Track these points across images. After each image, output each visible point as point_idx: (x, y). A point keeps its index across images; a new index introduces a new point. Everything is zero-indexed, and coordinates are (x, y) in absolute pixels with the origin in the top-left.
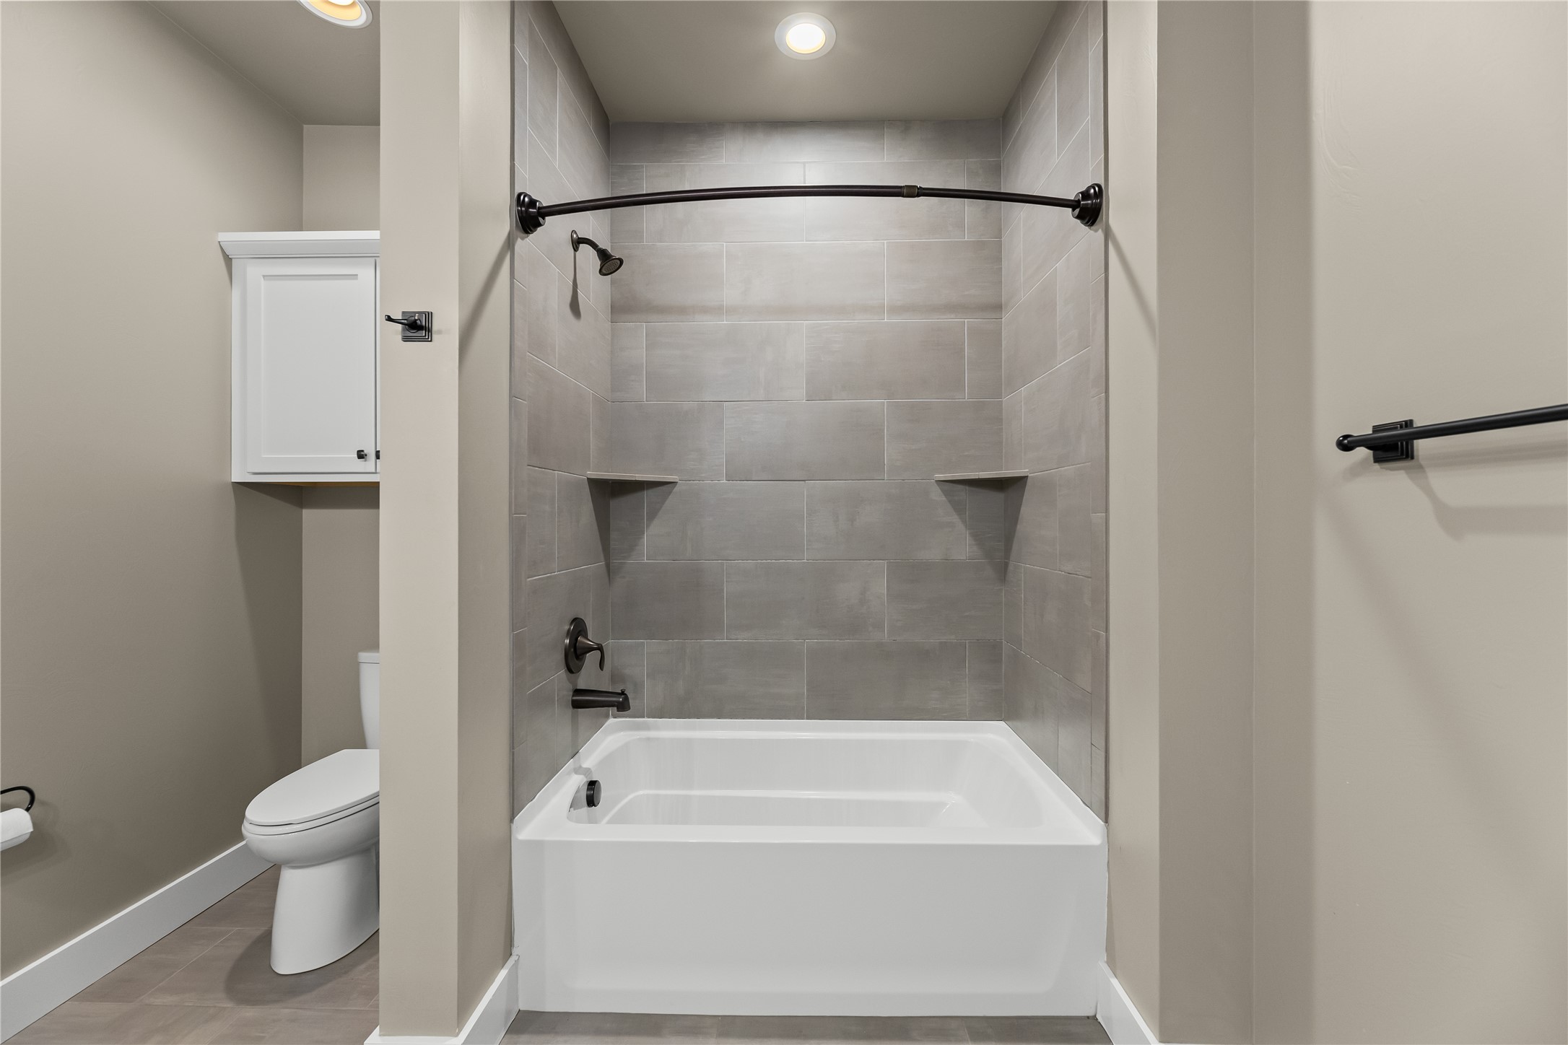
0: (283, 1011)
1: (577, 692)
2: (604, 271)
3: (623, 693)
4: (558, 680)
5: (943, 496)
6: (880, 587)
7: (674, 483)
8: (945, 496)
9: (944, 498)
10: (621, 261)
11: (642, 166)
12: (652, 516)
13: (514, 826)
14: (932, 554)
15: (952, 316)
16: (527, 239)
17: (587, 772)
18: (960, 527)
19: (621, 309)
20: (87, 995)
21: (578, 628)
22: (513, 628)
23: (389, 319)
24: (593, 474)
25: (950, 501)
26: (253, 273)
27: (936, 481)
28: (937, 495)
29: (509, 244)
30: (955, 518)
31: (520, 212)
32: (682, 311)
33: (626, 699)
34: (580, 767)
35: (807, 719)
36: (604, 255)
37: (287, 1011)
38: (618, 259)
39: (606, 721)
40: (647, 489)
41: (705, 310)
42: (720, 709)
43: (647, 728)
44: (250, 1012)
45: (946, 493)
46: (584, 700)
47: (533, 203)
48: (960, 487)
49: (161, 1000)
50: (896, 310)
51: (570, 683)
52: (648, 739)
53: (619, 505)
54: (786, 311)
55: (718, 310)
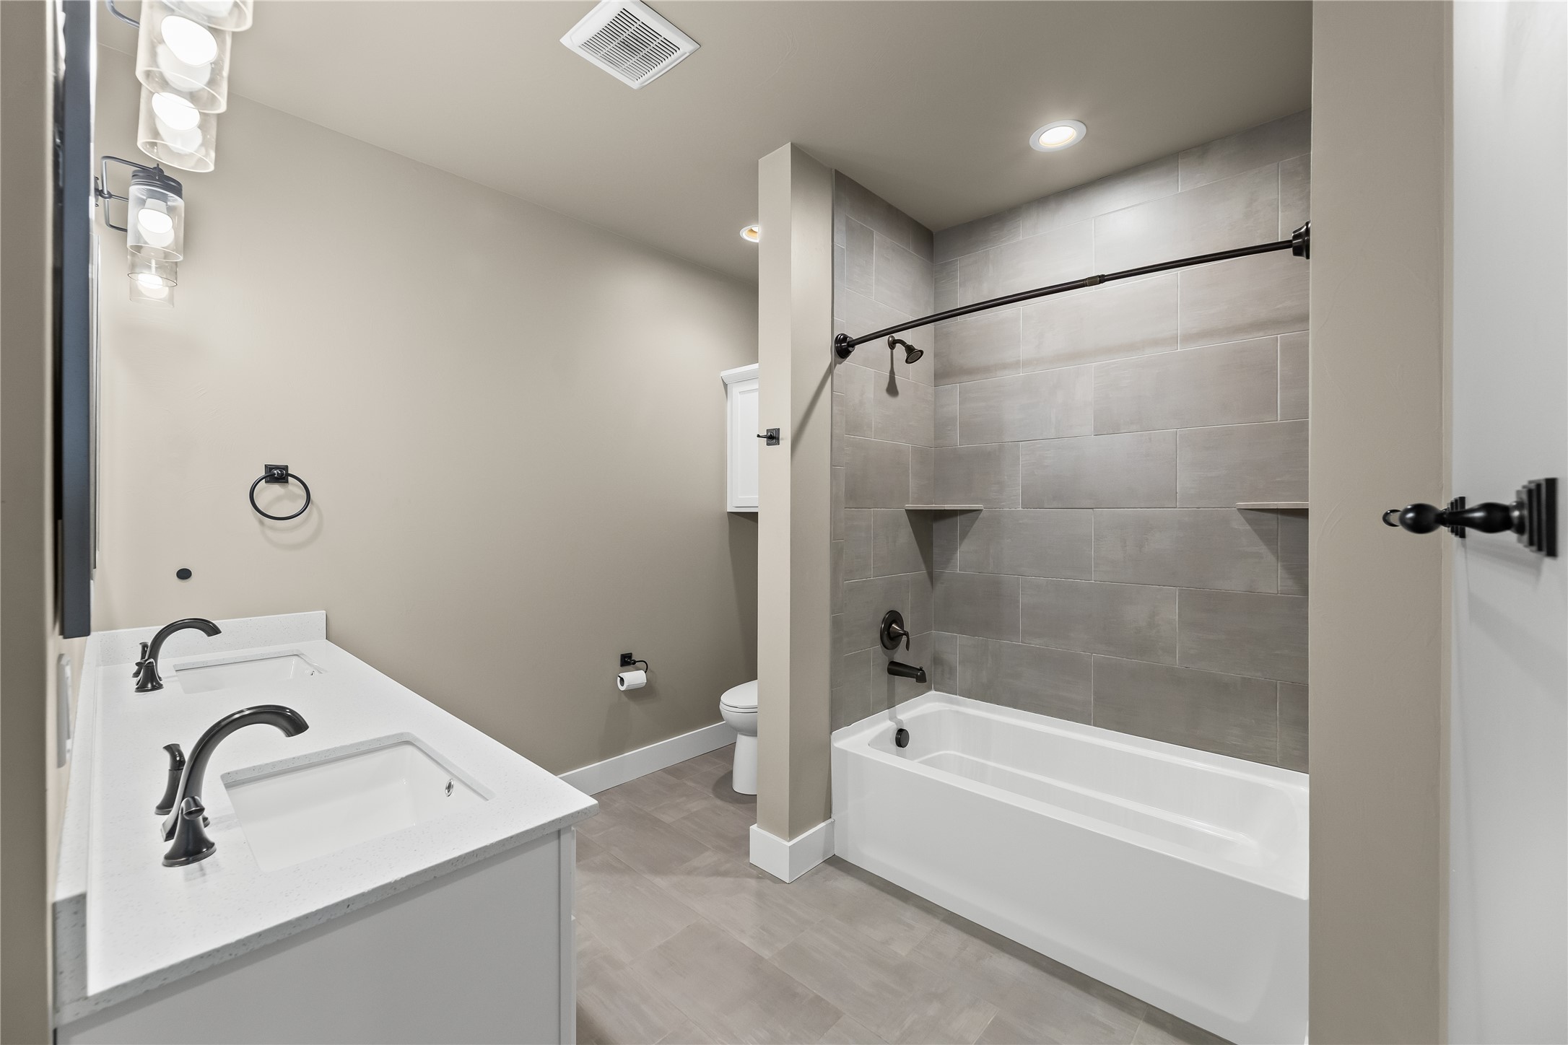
0: (731, 808)
1: (892, 663)
2: (909, 361)
3: (921, 669)
4: (875, 651)
5: (1247, 525)
6: (1171, 613)
7: (980, 511)
8: (1250, 524)
9: (1248, 527)
10: (922, 352)
11: (957, 260)
12: (963, 536)
13: (832, 737)
14: (1234, 583)
15: (1261, 334)
16: (845, 362)
17: (901, 721)
18: (1269, 558)
19: (943, 375)
20: (666, 771)
21: (894, 617)
22: (833, 612)
23: (759, 436)
24: (910, 506)
25: (1255, 531)
26: (735, 390)
27: (1238, 509)
28: (1240, 524)
29: (830, 371)
30: (1263, 549)
31: (836, 348)
32: (986, 370)
33: (923, 674)
34: (896, 717)
35: (1094, 726)
36: (910, 349)
37: (732, 808)
38: (919, 351)
39: (927, 692)
40: (960, 515)
41: (1004, 366)
42: (1015, 700)
43: (958, 703)
44: (719, 802)
45: (1249, 521)
46: (896, 669)
47: (845, 338)
48: (1269, 515)
49: (690, 784)
50: (1189, 338)
51: (886, 655)
52: (957, 712)
53: (939, 527)
54: (1075, 356)
55: (1016, 365)
